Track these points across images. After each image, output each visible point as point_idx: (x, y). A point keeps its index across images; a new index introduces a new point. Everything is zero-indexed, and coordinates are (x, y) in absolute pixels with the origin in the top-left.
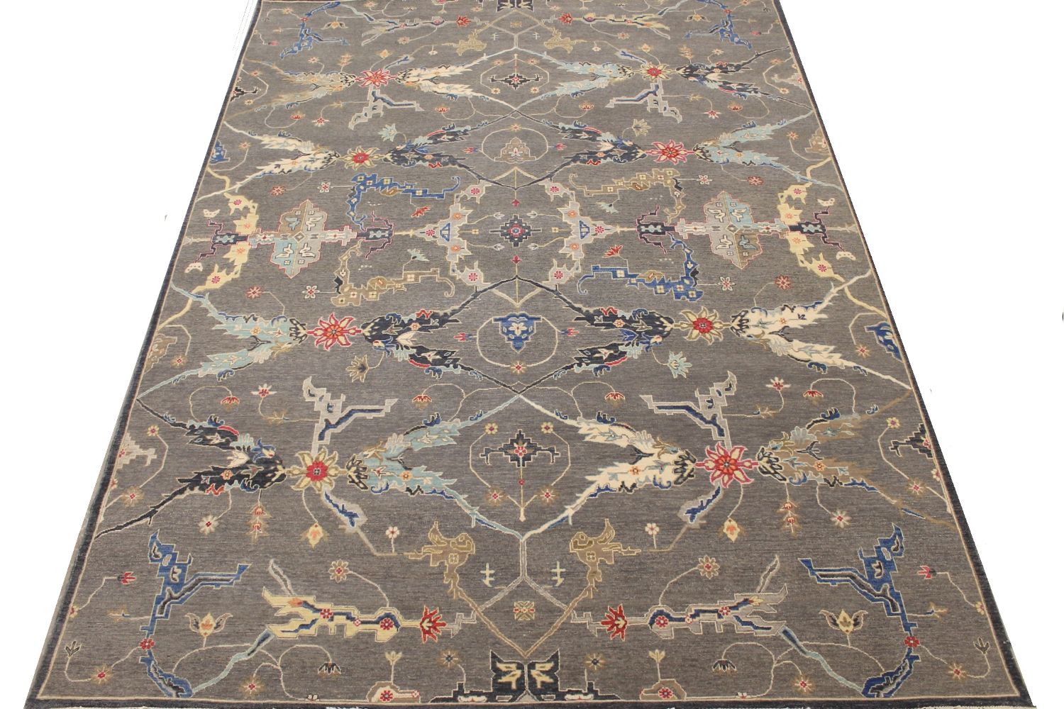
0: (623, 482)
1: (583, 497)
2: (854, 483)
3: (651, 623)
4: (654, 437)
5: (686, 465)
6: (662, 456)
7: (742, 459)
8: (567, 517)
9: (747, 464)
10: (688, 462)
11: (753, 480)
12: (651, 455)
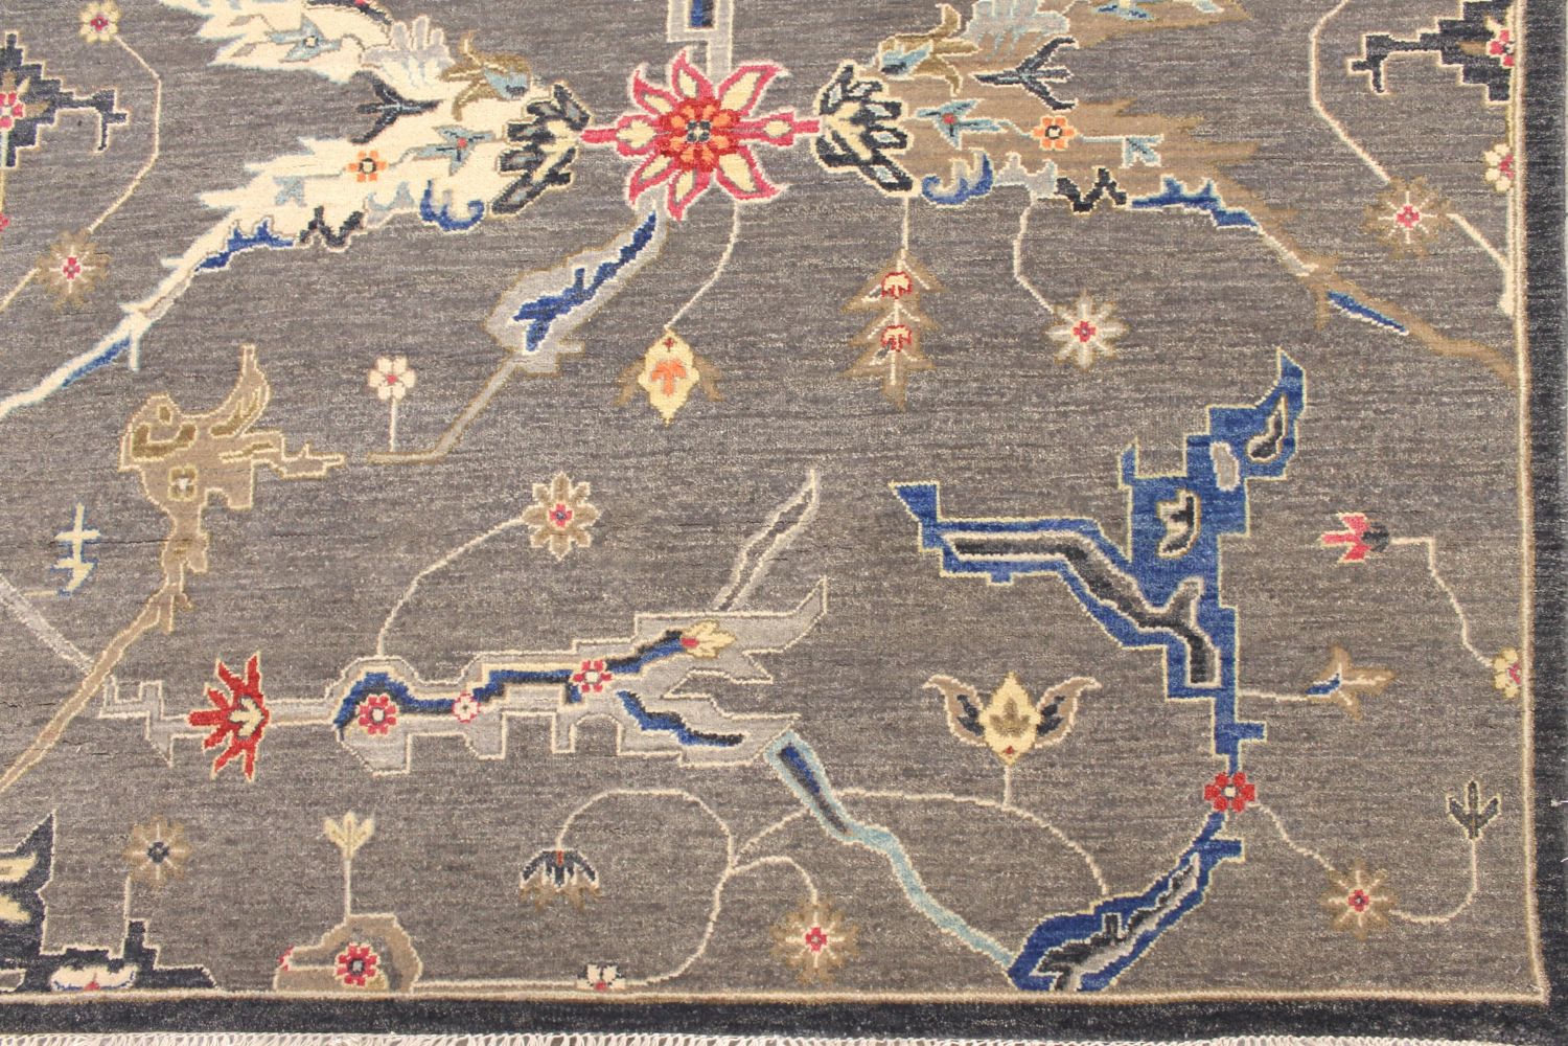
0: (319, 211)
1: (182, 270)
2: (1173, 196)
3: (342, 722)
4: (452, 41)
5: (546, 137)
6: (469, 110)
7: (764, 108)
8: (126, 343)
9: (776, 129)
10: (556, 127)
11: (782, 188)
12: (431, 106)
